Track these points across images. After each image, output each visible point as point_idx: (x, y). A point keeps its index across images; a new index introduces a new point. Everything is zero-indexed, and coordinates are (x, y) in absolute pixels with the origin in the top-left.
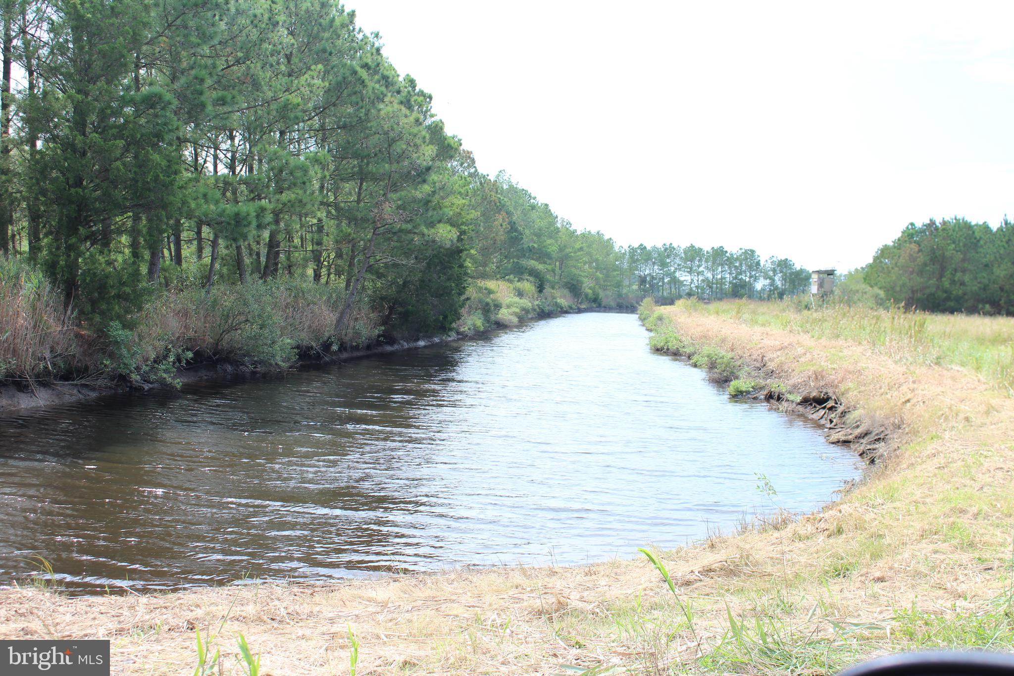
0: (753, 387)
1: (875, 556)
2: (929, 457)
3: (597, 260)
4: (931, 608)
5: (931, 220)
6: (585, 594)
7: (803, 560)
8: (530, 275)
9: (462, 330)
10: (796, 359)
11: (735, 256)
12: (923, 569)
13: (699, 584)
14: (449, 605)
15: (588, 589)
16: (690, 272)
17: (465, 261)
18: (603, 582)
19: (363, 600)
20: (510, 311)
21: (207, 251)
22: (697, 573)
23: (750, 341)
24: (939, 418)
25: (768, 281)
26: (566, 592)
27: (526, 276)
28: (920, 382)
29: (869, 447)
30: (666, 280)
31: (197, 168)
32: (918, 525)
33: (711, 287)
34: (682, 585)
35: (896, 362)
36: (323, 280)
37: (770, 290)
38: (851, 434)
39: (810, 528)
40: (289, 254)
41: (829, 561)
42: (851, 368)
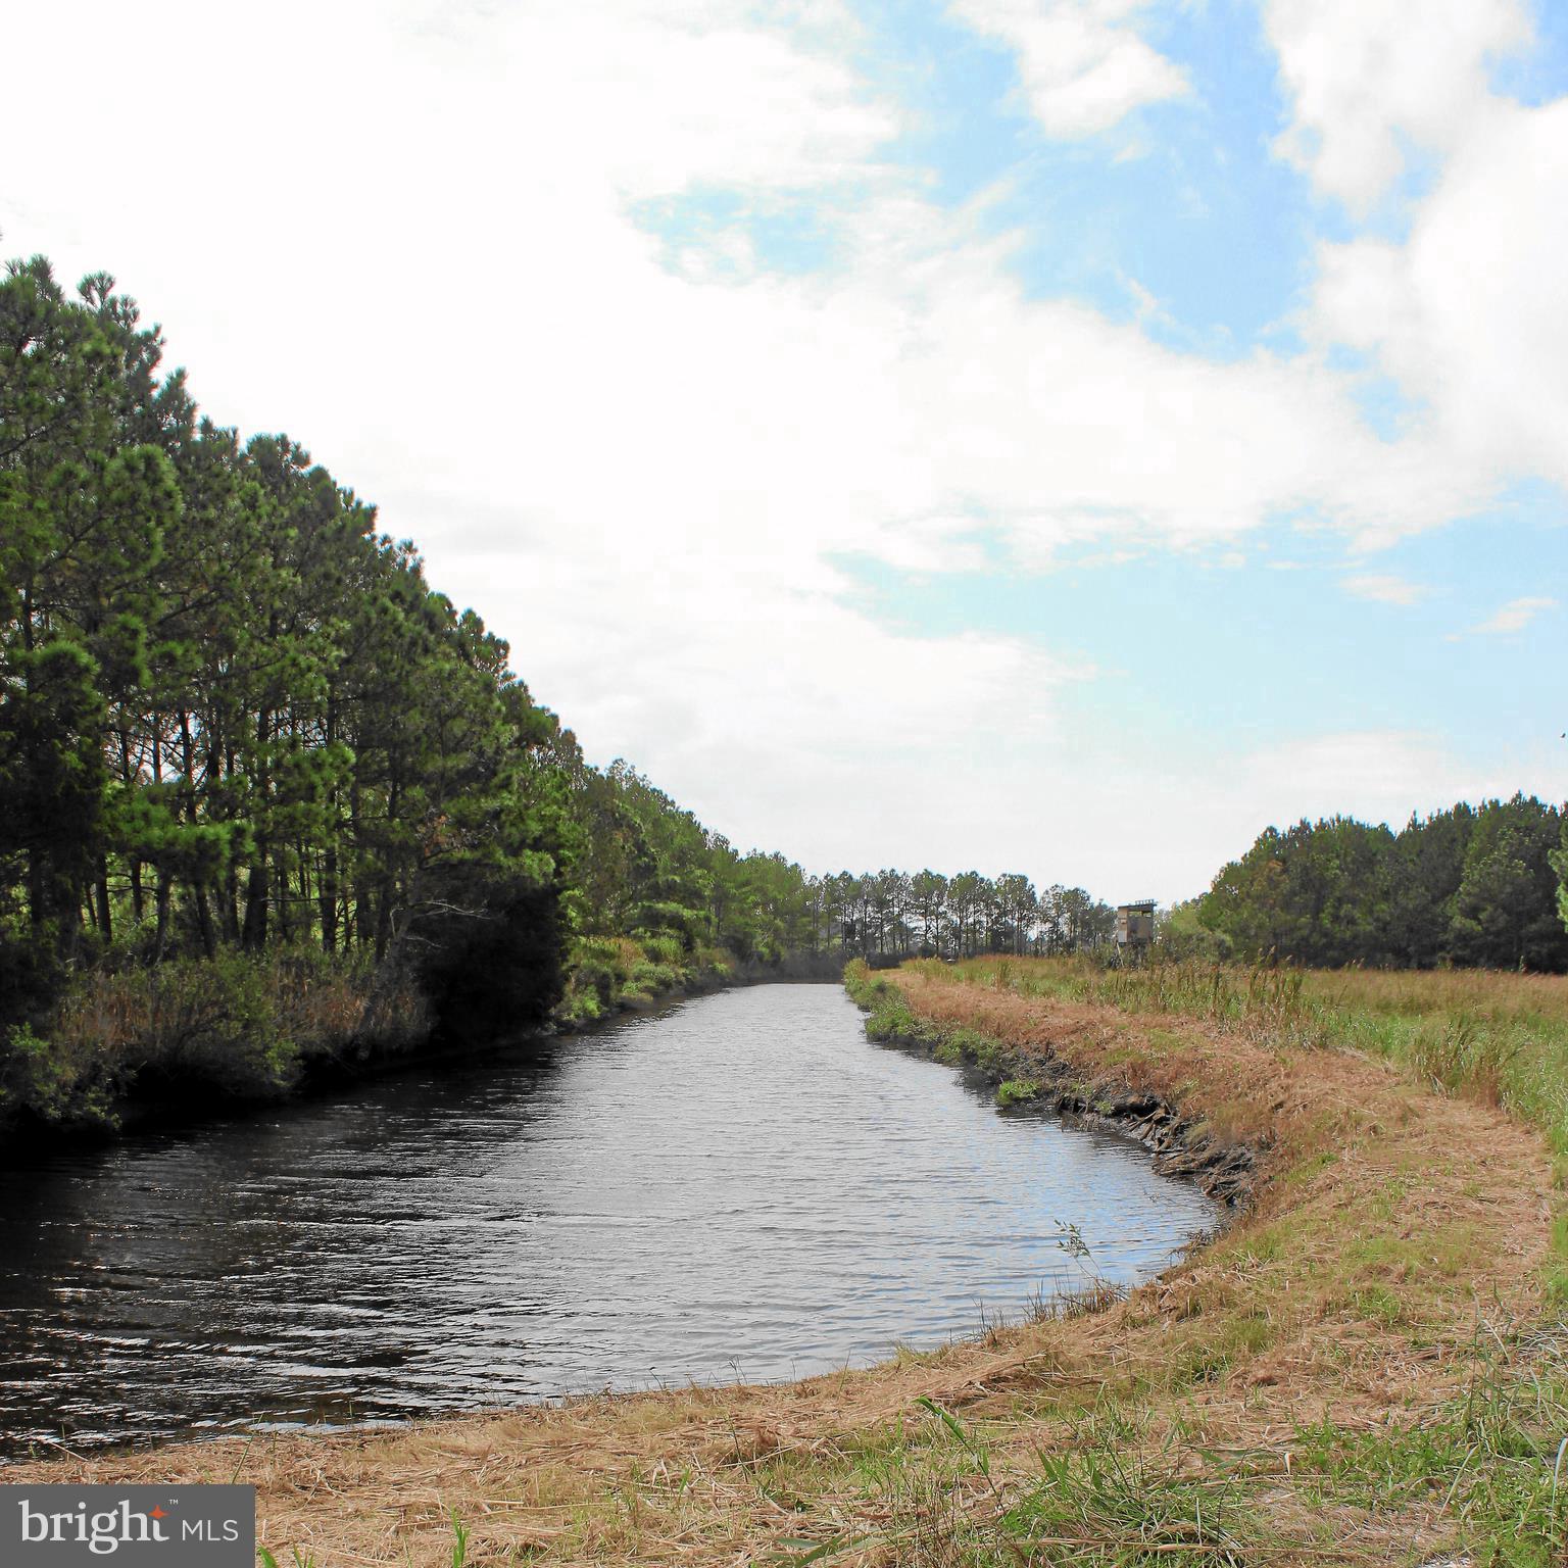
0: (1035, 1092)
1: (1256, 1346)
2: (1320, 1190)
3: (775, 900)
4: (1348, 1422)
5: (1302, 822)
6: (803, 1425)
7: (1143, 1357)
8: (670, 926)
9: (565, 1018)
10: (1101, 1046)
11: (995, 887)
12: (1330, 1361)
13: (981, 1402)
14: (585, 1452)
15: (806, 1417)
16: (924, 915)
17: (566, 907)
18: (829, 1405)
19: (445, 1451)
20: (641, 985)
21: (152, 905)
22: (978, 1384)
23: (1027, 1020)
24: (1331, 1130)
25: (1048, 925)
26: (771, 1424)
27: (664, 929)
28: (1297, 1075)
29: (1223, 1179)
30: (886, 929)
31: (128, 772)
32: (1314, 1295)
33: (958, 938)
34: (956, 1405)
35: (1256, 1045)
36: (340, 946)
37: (1052, 940)
38: (1193, 1160)
39: (1148, 1308)
40: (283, 906)
41: (1183, 1357)
42: (1188, 1057)
